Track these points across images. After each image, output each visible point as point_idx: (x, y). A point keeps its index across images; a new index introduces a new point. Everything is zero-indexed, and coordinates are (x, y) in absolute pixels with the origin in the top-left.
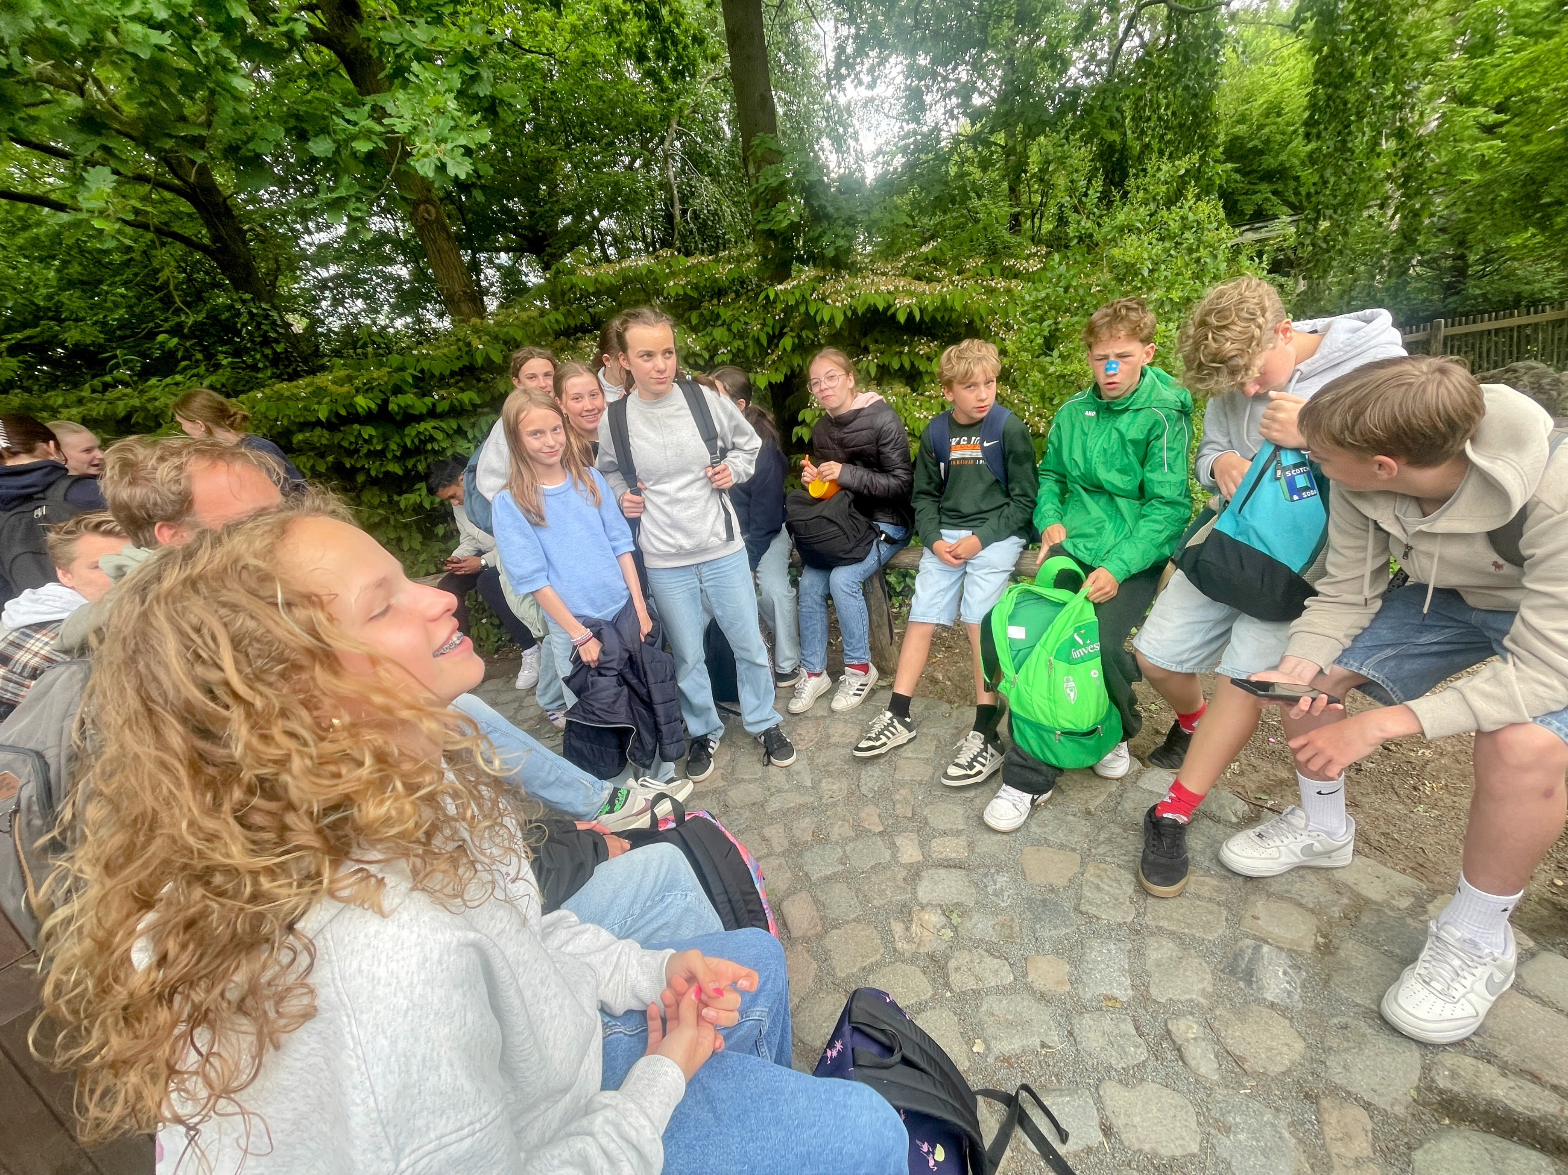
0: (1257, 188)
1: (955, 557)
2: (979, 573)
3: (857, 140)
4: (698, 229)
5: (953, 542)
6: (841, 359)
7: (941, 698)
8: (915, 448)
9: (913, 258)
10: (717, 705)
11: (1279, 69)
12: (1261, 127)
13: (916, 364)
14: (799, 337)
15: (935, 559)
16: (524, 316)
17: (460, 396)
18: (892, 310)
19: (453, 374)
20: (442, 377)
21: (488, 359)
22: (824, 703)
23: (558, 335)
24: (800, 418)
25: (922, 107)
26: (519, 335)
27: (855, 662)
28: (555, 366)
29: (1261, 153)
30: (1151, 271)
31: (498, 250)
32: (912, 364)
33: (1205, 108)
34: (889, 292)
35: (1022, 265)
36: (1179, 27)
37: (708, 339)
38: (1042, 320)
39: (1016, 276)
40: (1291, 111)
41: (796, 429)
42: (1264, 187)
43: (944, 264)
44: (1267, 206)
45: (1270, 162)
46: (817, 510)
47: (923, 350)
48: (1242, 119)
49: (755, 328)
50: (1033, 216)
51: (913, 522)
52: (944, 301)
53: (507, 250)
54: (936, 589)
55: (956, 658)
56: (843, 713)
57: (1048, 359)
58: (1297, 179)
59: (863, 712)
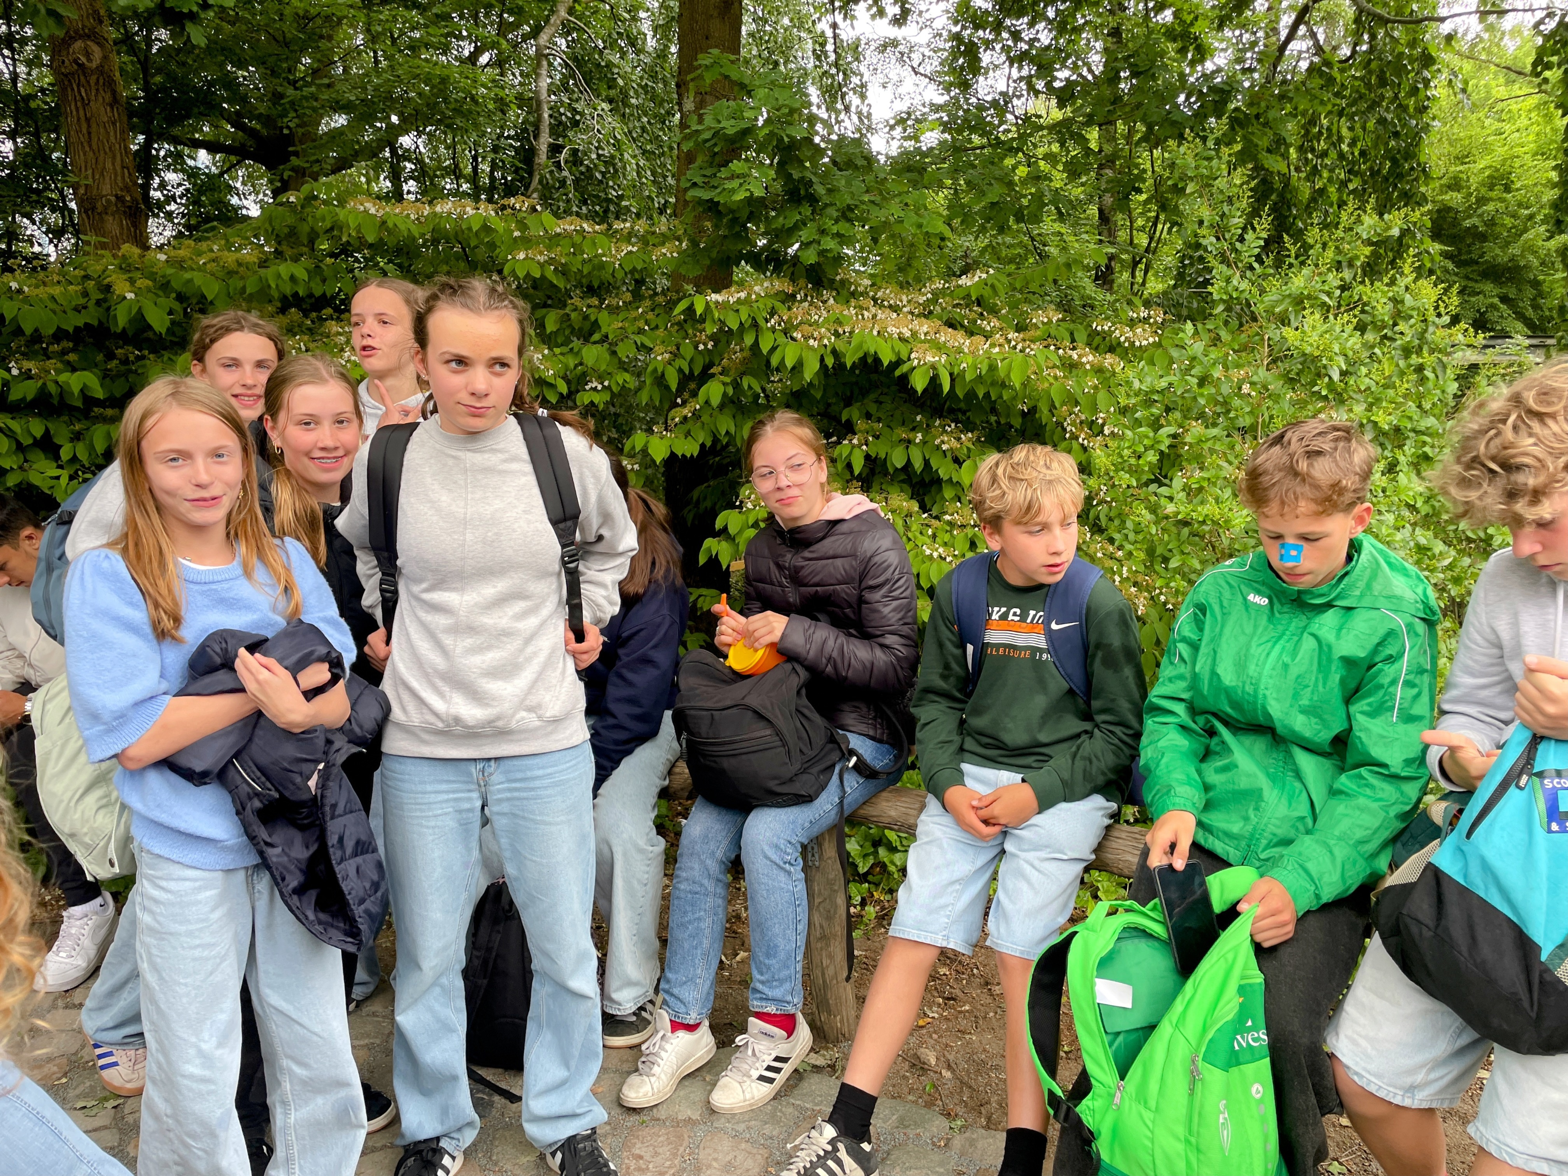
0: (1479, 287)
1: (986, 822)
2: (1031, 856)
3: (863, 97)
4: (576, 181)
5: (983, 790)
6: (806, 432)
7: (929, 1105)
8: (924, 610)
9: (941, 293)
10: (472, 1075)
11: (1507, 127)
12: (1482, 201)
13: (934, 464)
14: (736, 385)
15: (947, 820)
16: (230, 258)
17: (63, 378)
18: (904, 368)
19: (60, 335)
20: (37, 337)
21: (140, 322)
22: (695, 1090)
23: (286, 304)
24: (719, 524)
25: (975, 67)
26: (212, 290)
27: (771, 1009)
28: (281, 354)
29: (1483, 237)
30: (1343, 374)
31: (197, 144)
32: (927, 463)
33: (1410, 153)
34: (902, 339)
35: (1122, 334)
36: (1373, 37)
37: (571, 362)
38: (1156, 425)
39: (1111, 349)
40: (1524, 187)
41: (710, 544)
42: (1488, 287)
43: (994, 311)
44: (1493, 316)
45: (1495, 253)
46: (736, 692)
47: (948, 443)
48: (1455, 185)
49: (661, 357)
50: (1135, 264)
51: (912, 741)
52: (992, 368)
53: (212, 147)
54: (946, 876)
55: (963, 1023)
56: (732, 1116)
57: (1163, 490)
58: (1536, 284)
59: (773, 1118)
